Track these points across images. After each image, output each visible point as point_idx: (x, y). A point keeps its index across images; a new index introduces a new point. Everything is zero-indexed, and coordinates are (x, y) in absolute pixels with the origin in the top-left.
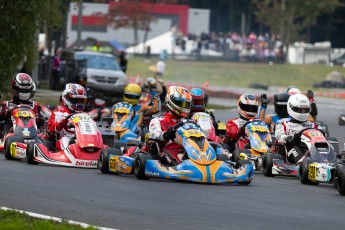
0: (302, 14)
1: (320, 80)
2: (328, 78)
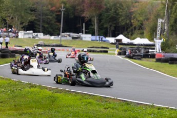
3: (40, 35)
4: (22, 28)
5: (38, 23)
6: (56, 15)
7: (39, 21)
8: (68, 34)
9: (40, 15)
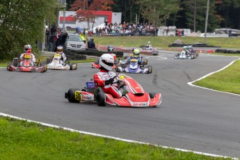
0: (163, 14)
1: (172, 43)
2: (175, 42)
3: (187, 32)
4: (163, 22)
5: (191, 16)
6: (216, 5)
7: (193, 13)
8: (224, 29)
9: (193, 5)
